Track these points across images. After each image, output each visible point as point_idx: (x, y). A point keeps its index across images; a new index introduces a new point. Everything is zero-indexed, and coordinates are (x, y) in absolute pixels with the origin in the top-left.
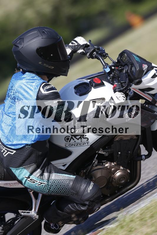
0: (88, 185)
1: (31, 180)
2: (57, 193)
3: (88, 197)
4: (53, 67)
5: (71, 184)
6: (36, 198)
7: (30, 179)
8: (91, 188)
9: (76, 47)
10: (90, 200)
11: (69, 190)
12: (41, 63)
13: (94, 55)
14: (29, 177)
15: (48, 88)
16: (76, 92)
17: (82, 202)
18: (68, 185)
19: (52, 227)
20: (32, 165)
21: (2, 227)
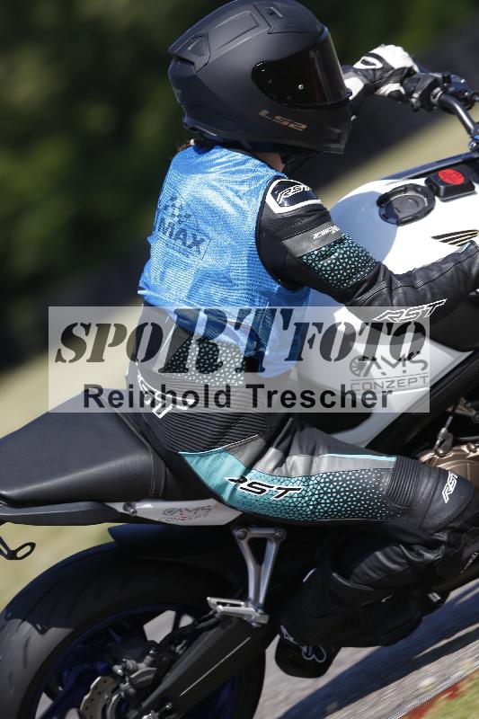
0: (441, 480)
1: (250, 485)
2: (343, 515)
3: (446, 517)
4: (304, 127)
5: (386, 481)
6: (259, 559)
7: (249, 482)
8: (452, 490)
9: (378, 74)
10: (453, 528)
11: (382, 503)
12: (267, 112)
13: (435, 97)
14: (243, 479)
15: (291, 194)
16: (384, 215)
17: (426, 537)
18: (377, 488)
19: (307, 655)
20: (253, 440)
21: (152, 655)
